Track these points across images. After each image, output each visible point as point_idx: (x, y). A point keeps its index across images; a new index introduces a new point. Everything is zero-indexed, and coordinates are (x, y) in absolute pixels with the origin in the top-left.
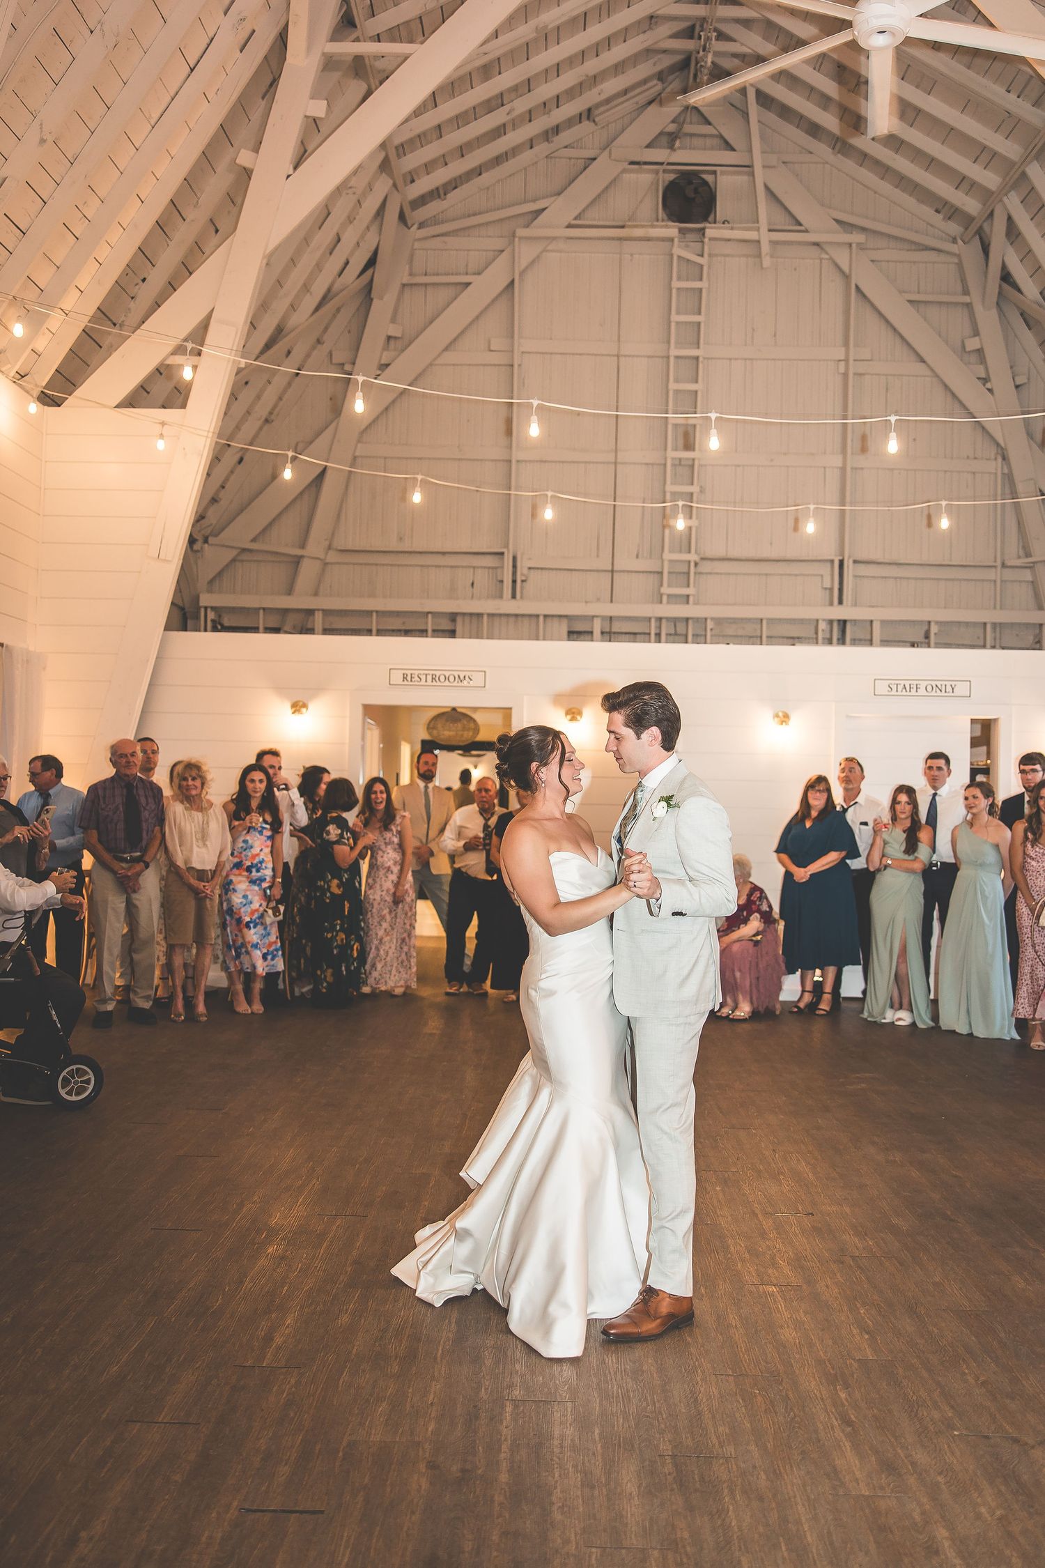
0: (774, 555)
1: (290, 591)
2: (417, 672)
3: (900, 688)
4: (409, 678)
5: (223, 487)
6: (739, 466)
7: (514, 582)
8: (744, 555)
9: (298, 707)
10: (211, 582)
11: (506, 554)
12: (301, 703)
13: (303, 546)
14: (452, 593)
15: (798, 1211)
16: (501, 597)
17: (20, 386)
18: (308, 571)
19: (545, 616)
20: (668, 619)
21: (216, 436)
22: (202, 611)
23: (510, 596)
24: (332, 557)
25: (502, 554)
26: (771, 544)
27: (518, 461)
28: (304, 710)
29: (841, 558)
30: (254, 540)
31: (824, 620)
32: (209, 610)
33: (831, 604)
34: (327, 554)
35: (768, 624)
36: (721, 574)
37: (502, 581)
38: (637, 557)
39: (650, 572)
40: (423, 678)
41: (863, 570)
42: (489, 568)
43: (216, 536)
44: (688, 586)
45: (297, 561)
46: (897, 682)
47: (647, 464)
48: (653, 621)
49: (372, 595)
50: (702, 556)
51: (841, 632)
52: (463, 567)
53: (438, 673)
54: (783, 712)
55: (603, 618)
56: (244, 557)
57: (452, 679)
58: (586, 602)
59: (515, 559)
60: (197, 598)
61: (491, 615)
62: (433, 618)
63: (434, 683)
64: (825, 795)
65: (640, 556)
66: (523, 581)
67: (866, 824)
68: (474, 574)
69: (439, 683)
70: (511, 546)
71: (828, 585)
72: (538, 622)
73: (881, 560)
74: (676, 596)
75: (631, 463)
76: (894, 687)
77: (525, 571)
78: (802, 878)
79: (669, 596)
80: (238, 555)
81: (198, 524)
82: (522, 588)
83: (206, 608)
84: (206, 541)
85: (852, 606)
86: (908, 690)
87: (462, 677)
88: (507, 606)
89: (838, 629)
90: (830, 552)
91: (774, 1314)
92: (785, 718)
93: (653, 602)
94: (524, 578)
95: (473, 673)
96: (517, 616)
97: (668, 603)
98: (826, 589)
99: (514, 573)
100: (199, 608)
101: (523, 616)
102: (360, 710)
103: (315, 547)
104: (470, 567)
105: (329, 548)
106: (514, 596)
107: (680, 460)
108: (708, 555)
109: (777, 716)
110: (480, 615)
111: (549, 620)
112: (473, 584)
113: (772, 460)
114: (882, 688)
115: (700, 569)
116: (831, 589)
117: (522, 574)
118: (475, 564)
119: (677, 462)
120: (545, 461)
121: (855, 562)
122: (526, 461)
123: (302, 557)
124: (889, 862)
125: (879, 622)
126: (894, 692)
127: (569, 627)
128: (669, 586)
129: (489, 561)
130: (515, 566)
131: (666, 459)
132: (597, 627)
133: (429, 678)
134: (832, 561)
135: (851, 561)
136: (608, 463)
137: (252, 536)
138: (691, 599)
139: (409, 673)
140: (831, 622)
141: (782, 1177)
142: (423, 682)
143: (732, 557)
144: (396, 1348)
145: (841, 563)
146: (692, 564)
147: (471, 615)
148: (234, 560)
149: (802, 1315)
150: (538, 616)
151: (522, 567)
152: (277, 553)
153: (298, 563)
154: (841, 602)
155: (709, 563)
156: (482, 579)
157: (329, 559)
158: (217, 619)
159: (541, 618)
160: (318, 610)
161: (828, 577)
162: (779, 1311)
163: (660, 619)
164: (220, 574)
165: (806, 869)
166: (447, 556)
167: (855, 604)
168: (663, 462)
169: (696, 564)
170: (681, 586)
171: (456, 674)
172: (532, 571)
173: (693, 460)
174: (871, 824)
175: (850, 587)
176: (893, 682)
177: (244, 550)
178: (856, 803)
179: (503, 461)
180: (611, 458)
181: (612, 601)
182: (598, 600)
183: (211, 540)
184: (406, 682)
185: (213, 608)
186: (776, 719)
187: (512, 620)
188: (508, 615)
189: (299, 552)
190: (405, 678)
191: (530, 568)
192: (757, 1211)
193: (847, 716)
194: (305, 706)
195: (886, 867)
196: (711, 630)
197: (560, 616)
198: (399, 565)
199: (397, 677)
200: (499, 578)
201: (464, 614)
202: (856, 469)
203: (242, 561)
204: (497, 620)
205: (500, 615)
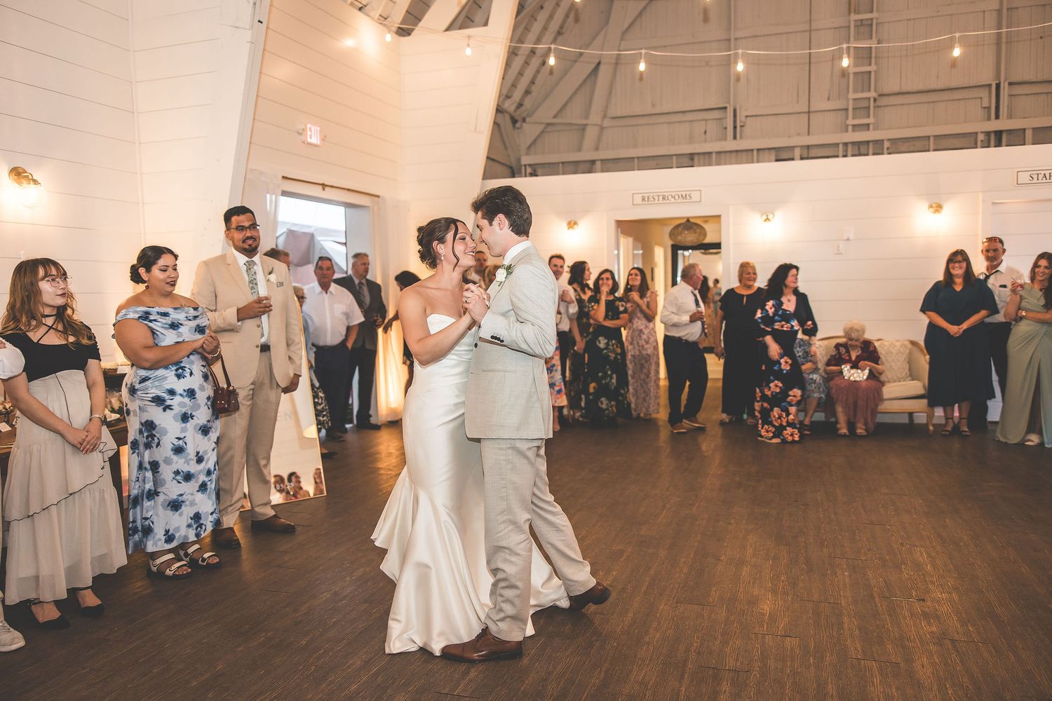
0: (940, 85)
1: (580, 149)
2: (652, 195)
3: (1041, 177)
4: (646, 200)
5: (533, 83)
6: (910, 20)
7: (735, 127)
8: (915, 89)
9: (572, 224)
10: (529, 147)
11: (728, 108)
12: (573, 222)
13: (587, 117)
14: (691, 140)
15: (911, 597)
16: (725, 139)
17: (385, 25)
18: (591, 133)
19: (758, 150)
20: (853, 143)
21: (509, 41)
22: (523, 168)
23: (732, 137)
24: (606, 123)
25: (725, 108)
26: (938, 77)
27: (736, 39)
28: (576, 226)
29: (998, 82)
30: (555, 117)
31: (982, 132)
32: (527, 167)
33: (989, 119)
34: (603, 121)
35: (935, 140)
36: (896, 105)
37: (726, 128)
38: (829, 99)
39: (839, 110)
40: (656, 198)
41: (1018, 90)
42: (717, 119)
43: (530, 116)
44: (869, 117)
45: (583, 128)
46: (1038, 172)
47: (835, 28)
48: (841, 146)
49: (635, 146)
50: (881, 93)
51: (998, 139)
52: (698, 120)
53: (666, 194)
54: (935, 203)
55: (802, 147)
56: (550, 129)
57: (677, 197)
58: (789, 137)
59: (735, 111)
60: (519, 160)
61: (718, 153)
62: (676, 159)
63: (664, 202)
64: (964, 265)
65: (831, 98)
66: (742, 126)
67: (1004, 286)
68: (706, 125)
69: (668, 201)
70: (732, 102)
71: (986, 104)
72: (753, 155)
73: (1035, 80)
74: (860, 125)
75: (822, 29)
76: (1035, 177)
77: (743, 119)
78: (956, 333)
79: (854, 126)
80: (545, 128)
81: (519, 110)
82: (741, 131)
83: (525, 166)
84: (524, 120)
85: (1008, 118)
86: (1048, 177)
87: (684, 195)
88: (731, 145)
89: (995, 139)
90: (987, 77)
91: (869, 687)
92: (938, 208)
93: (841, 132)
94: (742, 124)
95: (693, 192)
96: (737, 151)
97: (853, 131)
98: (985, 108)
99: (735, 121)
100: (521, 166)
101: (741, 151)
102: (613, 225)
103: (595, 118)
104: (703, 120)
105: (605, 116)
106: (735, 138)
107: (862, 20)
108: (886, 91)
109: (931, 206)
110: (710, 153)
111: (761, 152)
112: (705, 132)
113: (938, 11)
114: (1024, 178)
115: (878, 103)
116: (989, 108)
117: (741, 122)
118: (707, 118)
119: (859, 23)
120: (757, 36)
121: (1010, 84)
122: (742, 38)
123: (586, 125)
124: (1024, 314)
125: (1031, 131)
126: (1035, 181)
127: (776, 156)
128: (854, 118)
129: (716, 114)
130: (735, 116)
131: (850, 22)
132: (797, 152)
133: (661, 198)
134: (990, 85)
135: (1007, 83)
136: (805, 31)
137: (554, 113)
138: (871, 127)
139: (646, 195)
140: (988, 134)
141: (903, 566)
142: (656, 202)
143: (905, 91)
144: (553, 689)
145: (998, 86)
146: (872, 100)
147: (704, 153)
148: (543, 132)
149: (894, 690)
150: (752, 150)
151: (740, 116)
152: (570, 124)
153: (584, 130)
154: (997, 117)
155: (885, 98)
156: (712, 128)
157: (605, 124)
158: (533, 172)
159: (755, 152)
160: (598, 160)
161: (987, 99)
162: (873, 684)
163: (846, 144)
164: (535, 141)
165: (960, 327)
166: (687, 113)
167: (1010, 117)
168: (847, 25)
169: (875, 100)
170: (863, 117)
171: (680, 193)
172: (748, 118)
173: (872, 19)
174: (1009, 286)
175: (1006, 104)
176: (1034, 172)
177: (549, 124)
178: (997, 271)
179: (725, 40)
180: (808, 28)
181: (809, 134)
182: (799, 134)
183: (528, 120)
184: (644, 203)
185: (530, 165)
186: (931, 209)
187: (734, 154)
188: (731, 152)
189: (585, 122)
190: (643, 200)
191: (747, 116)
192: (875, 595)
193: (993, 203)
194: (575, 223)
195: (1021, 318)
196: (888, 148)
197: (769, 149)
198: (653, 124)
199: (638, 199)
200: (725, 126)
201: (699, 154)
202: (1012, 9)
203: (548, 132)
204: (723, 155)
205: (725, 152)
